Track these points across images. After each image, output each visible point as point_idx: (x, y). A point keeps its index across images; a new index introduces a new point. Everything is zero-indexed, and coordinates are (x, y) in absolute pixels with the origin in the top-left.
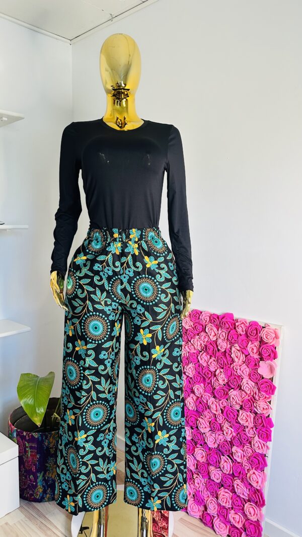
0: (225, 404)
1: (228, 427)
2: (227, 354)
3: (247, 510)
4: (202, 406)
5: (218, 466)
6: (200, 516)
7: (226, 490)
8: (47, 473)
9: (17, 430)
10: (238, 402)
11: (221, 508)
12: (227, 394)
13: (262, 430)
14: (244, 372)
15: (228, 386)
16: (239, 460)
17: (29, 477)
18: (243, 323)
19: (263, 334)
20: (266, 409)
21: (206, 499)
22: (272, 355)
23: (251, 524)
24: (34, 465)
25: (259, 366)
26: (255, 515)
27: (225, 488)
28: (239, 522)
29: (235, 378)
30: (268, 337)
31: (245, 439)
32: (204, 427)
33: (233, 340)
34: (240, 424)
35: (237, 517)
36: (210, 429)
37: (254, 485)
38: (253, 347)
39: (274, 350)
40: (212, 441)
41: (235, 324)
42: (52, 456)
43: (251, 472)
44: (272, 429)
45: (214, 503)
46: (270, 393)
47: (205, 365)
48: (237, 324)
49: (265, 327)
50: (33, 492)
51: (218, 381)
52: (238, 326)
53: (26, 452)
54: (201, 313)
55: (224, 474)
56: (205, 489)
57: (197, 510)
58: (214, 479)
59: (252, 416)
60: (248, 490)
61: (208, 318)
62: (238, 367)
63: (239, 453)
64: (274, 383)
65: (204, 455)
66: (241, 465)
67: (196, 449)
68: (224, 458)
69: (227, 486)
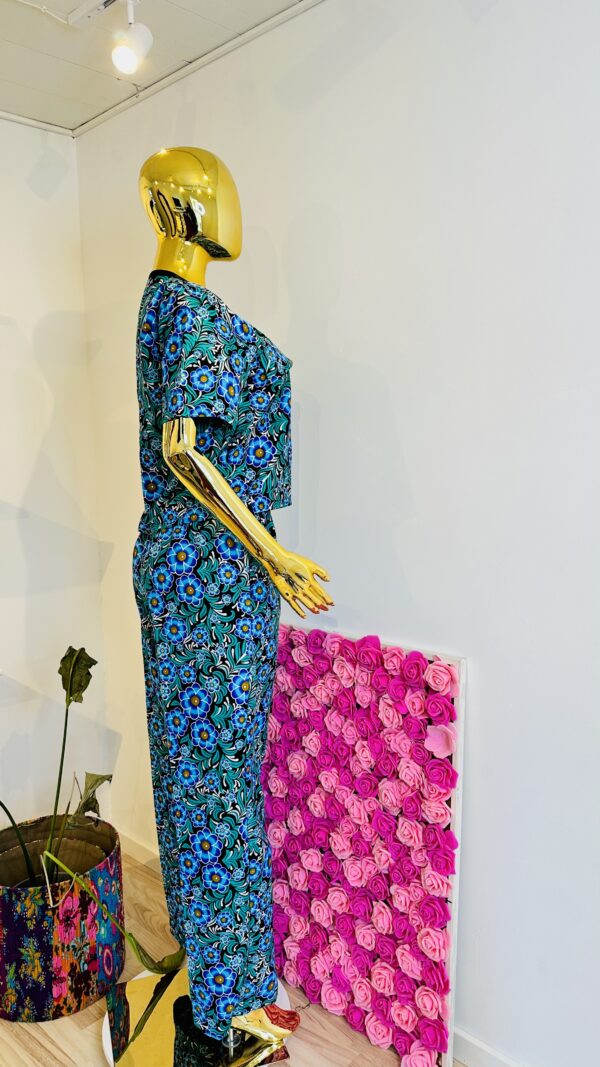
0: (374, 806)
1: (382, 849)
2: (371, 714)
3: (421, 999)
4: (336, 813)
5: (368, 922)
6: (344, 1011)
7: (384, 964)
10: (394, 802)
11: (377, 997)
12: (376, 787)
13: (438, 853)
14: (402, 746)
15: (377, 774)
16: (402, 909)
18: (395, 655)
19: (428, 676)
20: (442, 815)
21: (351, 981)
22: (447, 714)
23: (429, 1025)
25: (426, 736)
26: (434, 1010)
27: (382, 961)
28: (407, 1022)
29: (387, 758)
30: (438, 682)
31: (409, 871)
32: (341, 849)
33: (381, 686)
34: (400, 842)
35: (404, 1015)
36: (352, 852)
37: (430, 955)
38: (414, 701)
39: (449, 703)
40: (356, 873)
41: (382, 658)
43: (423, 931)
44: (457, 852)
45: (364, 987)
46: (447, 784)
47: (336, 734)
48: (385, 656)
49: (432, 662)
51: (360, 762)
52: (387, 660)
54: (325, 635)
55: (379, 935)
56: (350, 963)
57: (338, 1001)
58: (363, 945)
59: (420, 827)
60: (420, 963)
61: (337, 645)
62: (392, 737)
63: (401, 897)
64: (454, 765)
65: (344, 900)
66: (407, 919)
67: (330, 890)
68: (378, 906)
69: (385, 957)
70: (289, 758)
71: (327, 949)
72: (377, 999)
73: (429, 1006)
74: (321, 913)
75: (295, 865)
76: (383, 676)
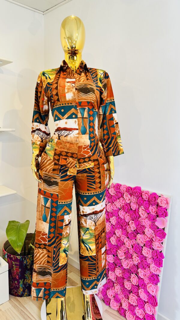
0: (134, 242)
1: (136, 257)
2: (136, 212)
3: (146, 308)
4: (121, 244)
5: (129, 280)
6: (118, 309)
7: (134, 295)
8: (25, 280)
9: (7, 254)
10: (142, 242)
11: (130, 305)
12: (136, 236)
13: (157, 260)
14: (147, 224)
15: (136, 232)
16: (142, 277)
17: (15, 282)
18: (147, 193)
19: (159, 201)
20: (160, 247)
21: (121, 299)
22: (164, 214)
23: (149, 316)
24: (18, 275)
25: (156, 221)
26: (151, 311)
27: (133, 294)
28: (141, 315)
29: (141, 227)
30: (162, 203)
31: (146, 265)
32: (121, 256)
33: (140, 203)
34: (143, 255)
35: (140, 312)
36: (125, 257)
37: (151, 293)
38: (153, 209)
39: (166, 211)
40: (126, 264)
41: (142, 194)
42: (28, 270)
43: (149, 285)
44: (163, 260)
45: (126, 301)
47: (123, 218)
48: (143, 194)
49: (160, 197)
50: (17, 291)
51: (130, 228)
52: (143, 195)
53: (13, 267)
54: (121, 185)
55: (133, 285)
56: (121, 293)
57: (116, 305)
58: (127, 288)
59: (151, 251)
60: (147, 296)
61: (125, 189)
62: (143, 220)
63: (142, 273)
64: (165, 231)
65: (121, 273)
66: (144, 281)
67: (116, 269)
68: (133, 275)
69: (135, 293)
71: (113, 288)
72: (130, 306)
73: (149, 310)
76: (141, 200)
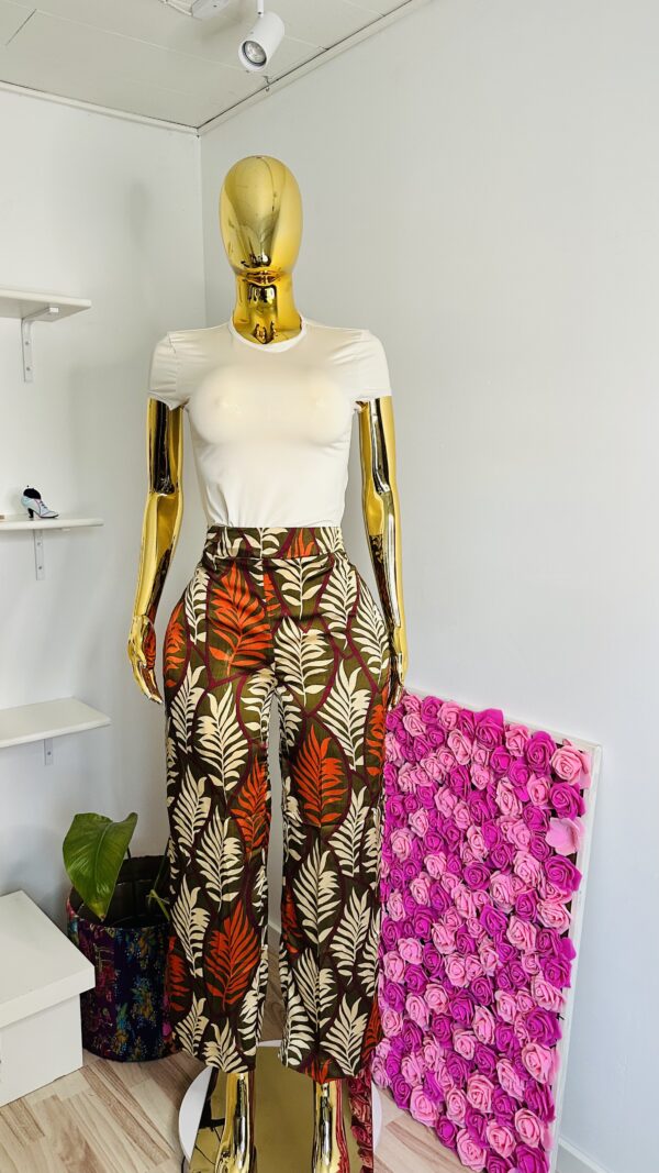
0: (483, 900)
1: (489, 949)
2: (488, 796)
3: (520, 1122)
4: (439, 905)
5: (468, 1027)
6: (434, 1123)
7: (483, 1077)
8: (136, 1008)
10: (507, 898)
11: (472, 1112)
12: (488, 879)
13: (552, 962)
14: (521, 837)
15: (490, 865)
16: (507, 1019)
18: (519, 734)
19: (556, 761)
20: (560, 919)
21: (445, 1090)
22: (574, 808)
23: (528, 1153)
24: (111, 990)
25: (549, 828)
26: (535, 1137)
27: (480, 1074)
28: (504, 1146)
29: (503, 848)
30: (566, 769)
31: (518, 977)
32: (443, 942)
33: (500, 768)
34: (511, 944)
35: (501, 1136)
36: (455, 948)
37: (534, 1075)
38: (537, 787)
39: (577, 796)
40: (458, 972)
41: (504, 736)
42: (144, 975)
43: (529, 1046)
44: (574, 963)
45: (458, 1099)
46: (568, 885)
47: (447, 816)
48: (507, 734)
49: (561, 746)
51: (471, 850)
52: (510, 739)
54: (441, 704)
55: (478, 1043)
56: (445, 1070)
57: (429, 1110)
58: (460, 1052)
59: (534, 930)
60: (522, 1083)
61: (454, 716)
62: (510, 826)
63: (507, 1005)
64: (577, 867)
65: (443, 999)
66: (512, 1031)
67: (428, 986)
68: (481, 1011)
69: (485, 1069)
70: (392, 836)
71: (421, 1052)
72: (471, 1114)
73: (529, 1131)
74: (418, 1010)
75: (392, 954)
76: (503, 756)
